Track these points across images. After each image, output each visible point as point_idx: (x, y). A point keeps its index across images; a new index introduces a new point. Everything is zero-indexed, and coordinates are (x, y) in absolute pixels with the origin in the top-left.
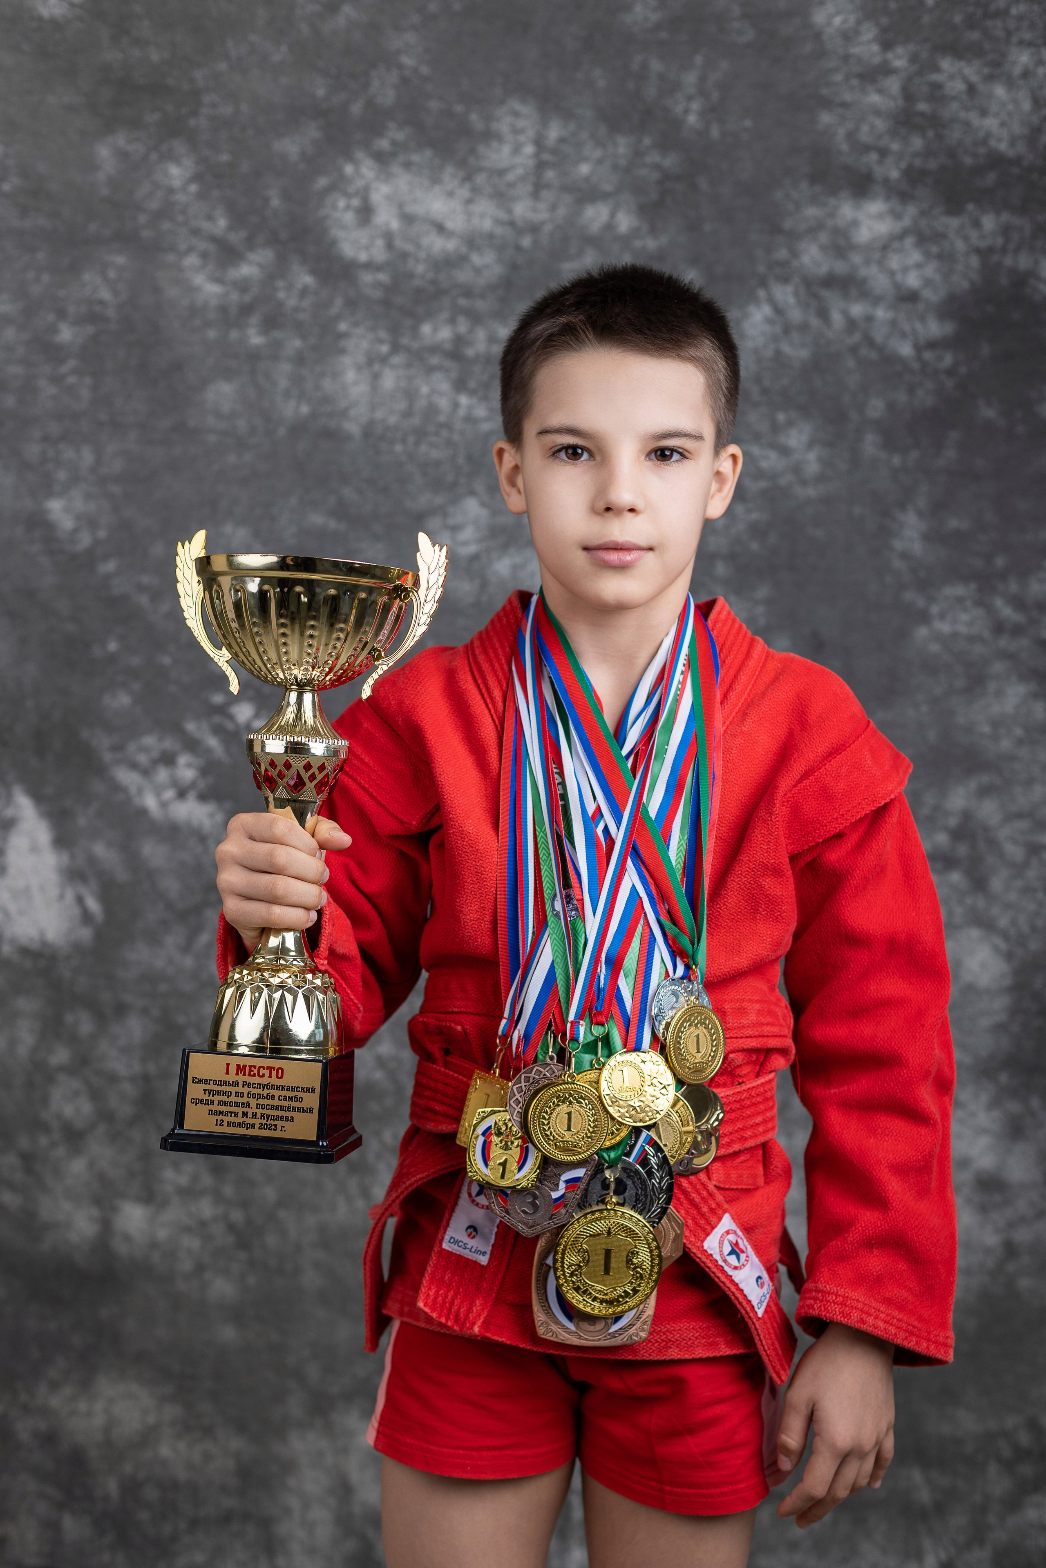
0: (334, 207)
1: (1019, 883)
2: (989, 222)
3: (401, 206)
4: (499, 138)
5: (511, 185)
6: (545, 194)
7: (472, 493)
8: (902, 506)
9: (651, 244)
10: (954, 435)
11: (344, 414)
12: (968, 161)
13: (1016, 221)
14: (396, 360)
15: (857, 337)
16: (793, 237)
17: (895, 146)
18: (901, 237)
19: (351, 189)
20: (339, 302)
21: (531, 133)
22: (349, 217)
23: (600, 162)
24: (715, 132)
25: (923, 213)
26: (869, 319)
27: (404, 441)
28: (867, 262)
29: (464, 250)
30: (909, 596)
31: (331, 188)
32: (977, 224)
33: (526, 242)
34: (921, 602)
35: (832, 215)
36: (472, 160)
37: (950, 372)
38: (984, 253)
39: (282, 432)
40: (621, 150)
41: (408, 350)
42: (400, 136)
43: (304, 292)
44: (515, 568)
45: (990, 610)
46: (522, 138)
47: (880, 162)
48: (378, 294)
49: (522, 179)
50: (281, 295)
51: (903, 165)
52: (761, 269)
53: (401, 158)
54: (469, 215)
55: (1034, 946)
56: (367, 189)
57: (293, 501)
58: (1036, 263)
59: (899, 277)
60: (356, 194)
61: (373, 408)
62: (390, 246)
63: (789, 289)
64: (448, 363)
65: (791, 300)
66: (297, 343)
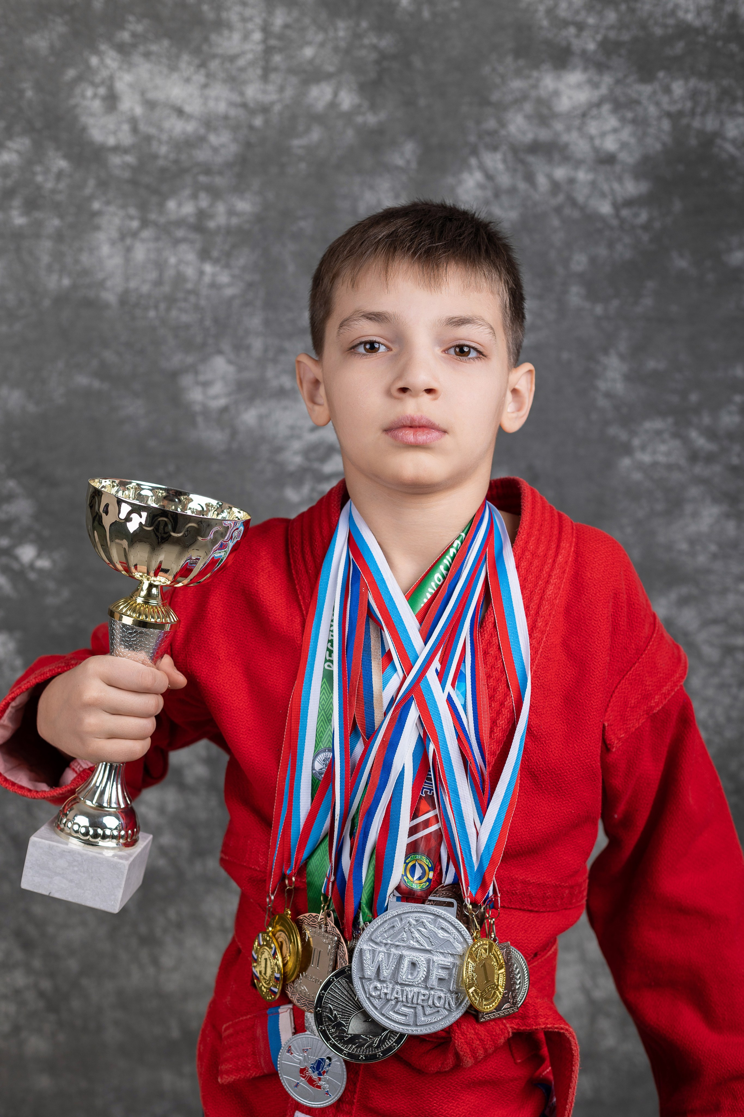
0: (83, 97)
1: (716, 680)
2: (678, 88)
3: (143, 93)
4: (230, 27)
5: (242, 70)
6: (273, 76)
7: (220, 352)
8: (605, 351)
9: (371, 119)
10: (650, 285)
11: (101, 284)
12: (658, 31)
13: (703, 86)
14: (146, 234)
15: (561, 198)
16: (501, 108)
17: (591, 21)
18: (599, 105)
19: (98, 79)
20: (91, 183)
21: (258, 21)
22: (97, 105)
23: (322, 45)
24: (426, 14)
25: (618, 82)
26: (572, 181)
27: (156, 307)
28: (569, 129)
29: (202, 131)
30: (613, 431)
31: (79, 79)
32: (667, 90)
33: (258, 122)
34: (623, 436)
35: (535, 87)
36: (205, 48)
37: (646, 227)
38: (674, 117)
39: (47, 303)
40: (341, 34)
41: (156, 224)
42: (139, 28)
43: (60, 175)
44: (261, 418)
45: (686, 441)
46: (250, 26)
47: (578, 36)
48: (127, 175)
49: (252, 63)
50: (39, 178)
51: (599, 37)
52: (472, 139)
53: (141, 48)
54: (206, 99)
55: (729, 734)
56: (111, 78)
57: (60, 365)
58: (722, 124)
59: (597, 142)
60: (103, 83)
61: (127, 278)
62: (135, 130)
63: (498, 156)
64: (192, 236)
65: (501, 166)
66: (56, 222)
